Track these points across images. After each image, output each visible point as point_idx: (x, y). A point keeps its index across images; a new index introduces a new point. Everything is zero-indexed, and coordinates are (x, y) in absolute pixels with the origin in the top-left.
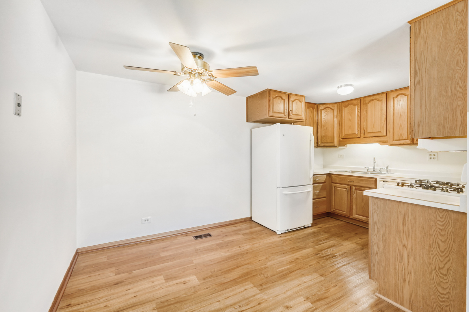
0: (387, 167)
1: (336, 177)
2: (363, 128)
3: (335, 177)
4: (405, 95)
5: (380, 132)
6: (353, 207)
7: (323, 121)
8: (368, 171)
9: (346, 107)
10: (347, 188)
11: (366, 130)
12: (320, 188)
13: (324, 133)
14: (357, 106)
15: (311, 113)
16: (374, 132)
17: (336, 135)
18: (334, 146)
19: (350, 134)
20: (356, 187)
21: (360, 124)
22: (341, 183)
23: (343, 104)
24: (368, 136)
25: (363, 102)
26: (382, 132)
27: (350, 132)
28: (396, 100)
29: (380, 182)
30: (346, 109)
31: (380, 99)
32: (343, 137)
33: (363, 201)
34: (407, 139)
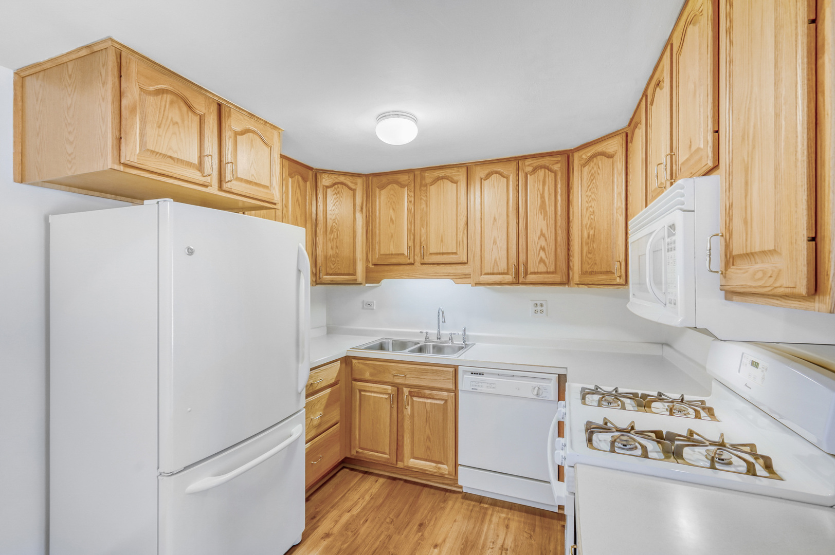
0: (464, 331)
1: (363, 364)
2: (421, 243)
3: (361, 366)
4: (504, 177)
5: (455, 253)
6: (405, 439)
7: (328, 216)
8: (426, 340)
9: (382, 187)
10: (390, 392)
11: (427, 247)
12: (324, 401)
13: (332, 248)
14: (406, 188)
15: (298, 190)
16: (443, 254)
17: (360, 255)
18: (354, 283)
19: (392, 254)
20: (412, 390)
21: (413, 231)
22: (375, 379)
23: (375, 179)
24: (431, 261)
25: (421, 180)
26: (458, 253)
27: (393, 250)
28: (486, 183)
29: (465, 376)
30: (383, 192)
31: (456, 178)
32: (375, 262)
33: (428, 424)
34: (506, 271)
